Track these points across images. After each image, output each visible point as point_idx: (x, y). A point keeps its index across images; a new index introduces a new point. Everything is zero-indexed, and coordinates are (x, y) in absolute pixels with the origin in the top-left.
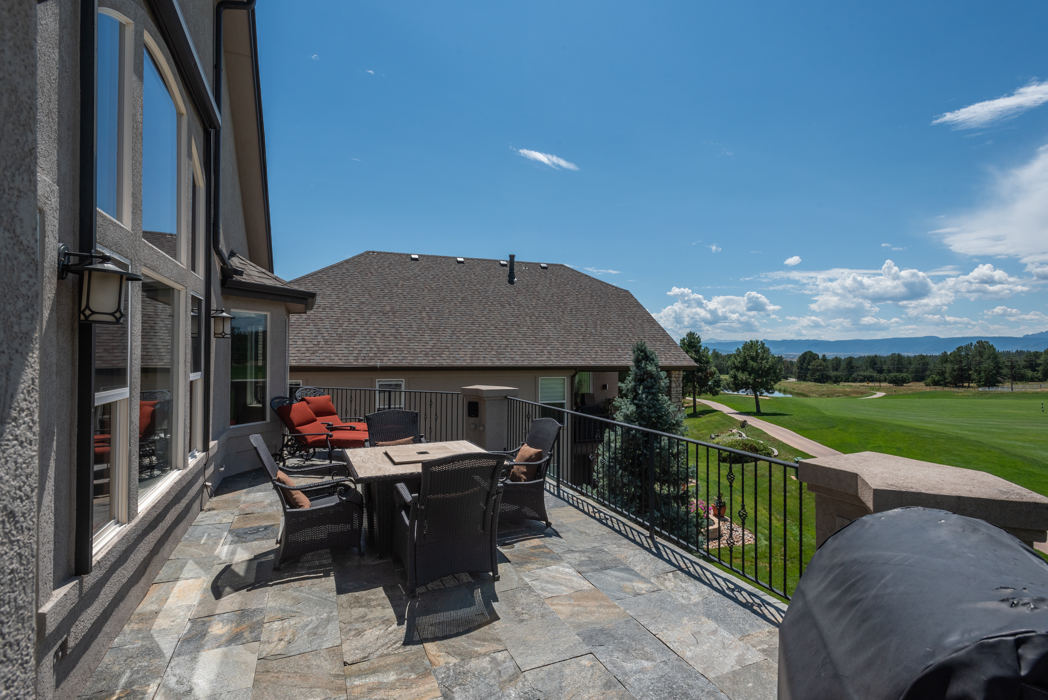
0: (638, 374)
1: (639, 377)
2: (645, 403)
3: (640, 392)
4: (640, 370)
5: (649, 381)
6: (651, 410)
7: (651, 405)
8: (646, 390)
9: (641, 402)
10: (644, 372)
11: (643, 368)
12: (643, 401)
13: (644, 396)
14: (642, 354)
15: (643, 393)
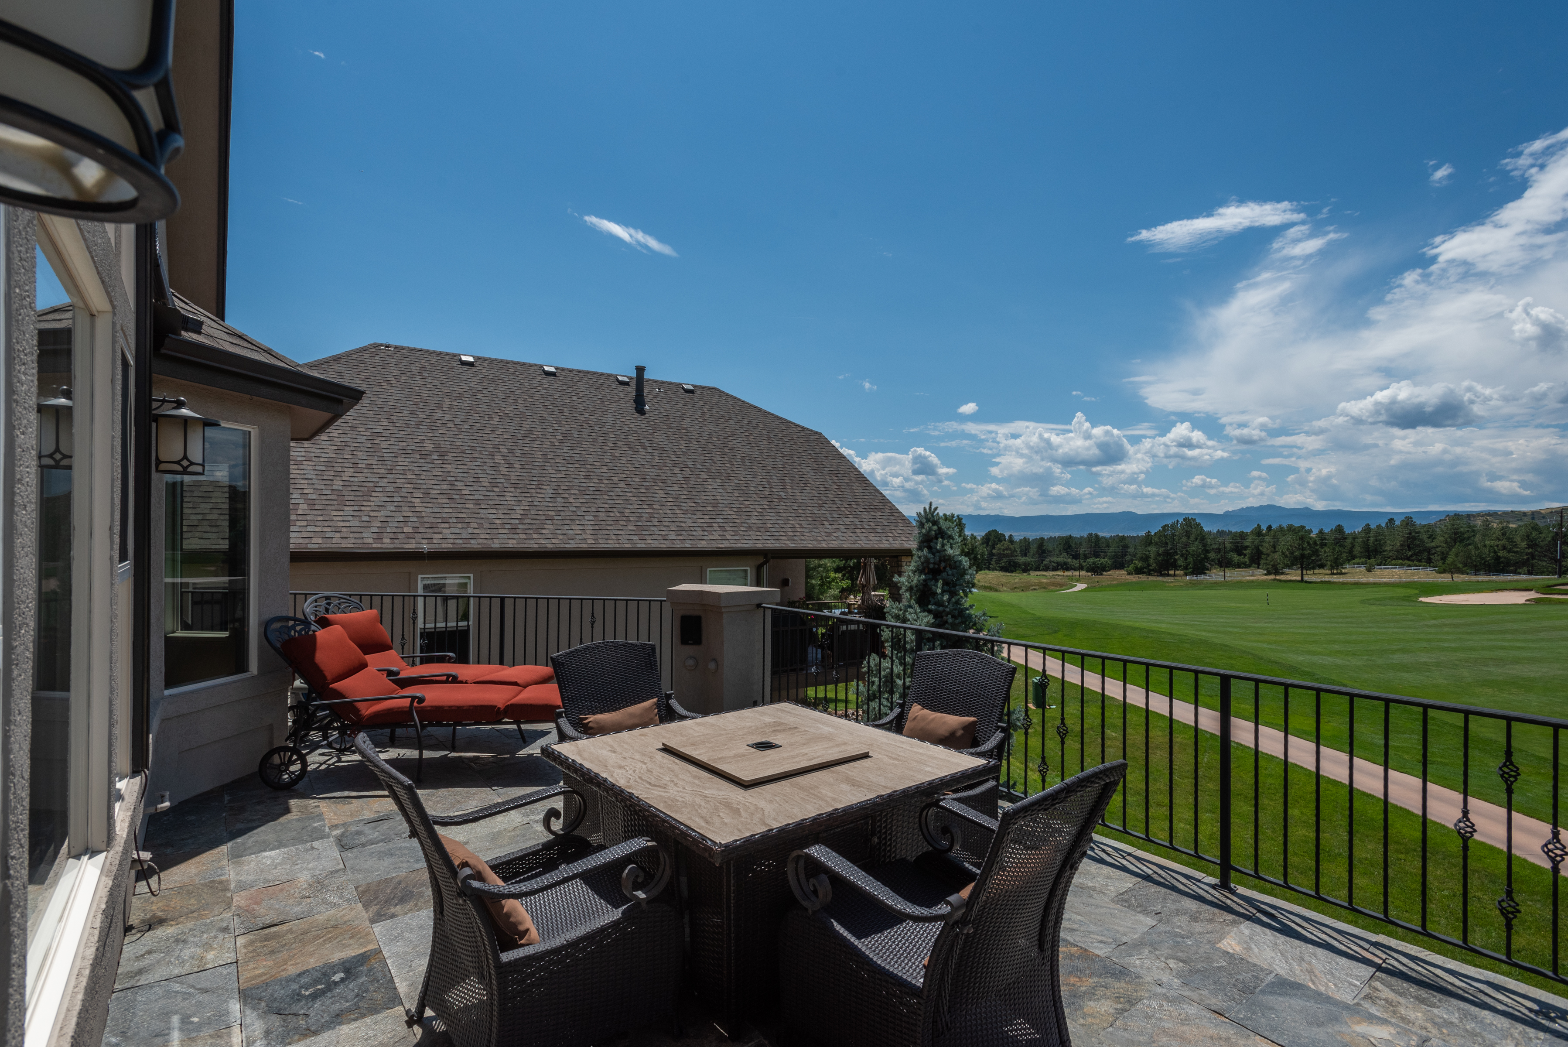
0: (932, 561)
1: (931, 566)
2: (948, 610)
3: (939, 591)
4: (933, 554)
5: (950, 572)
6: (957, 621)
7: (956, 612)
8: (946, 588)
9: (941, 609)
10: (940, 557)
11: (939, 551)
12: (943, 605)
13: (946, 597)
14: (935, 528)
15: (943, 591)
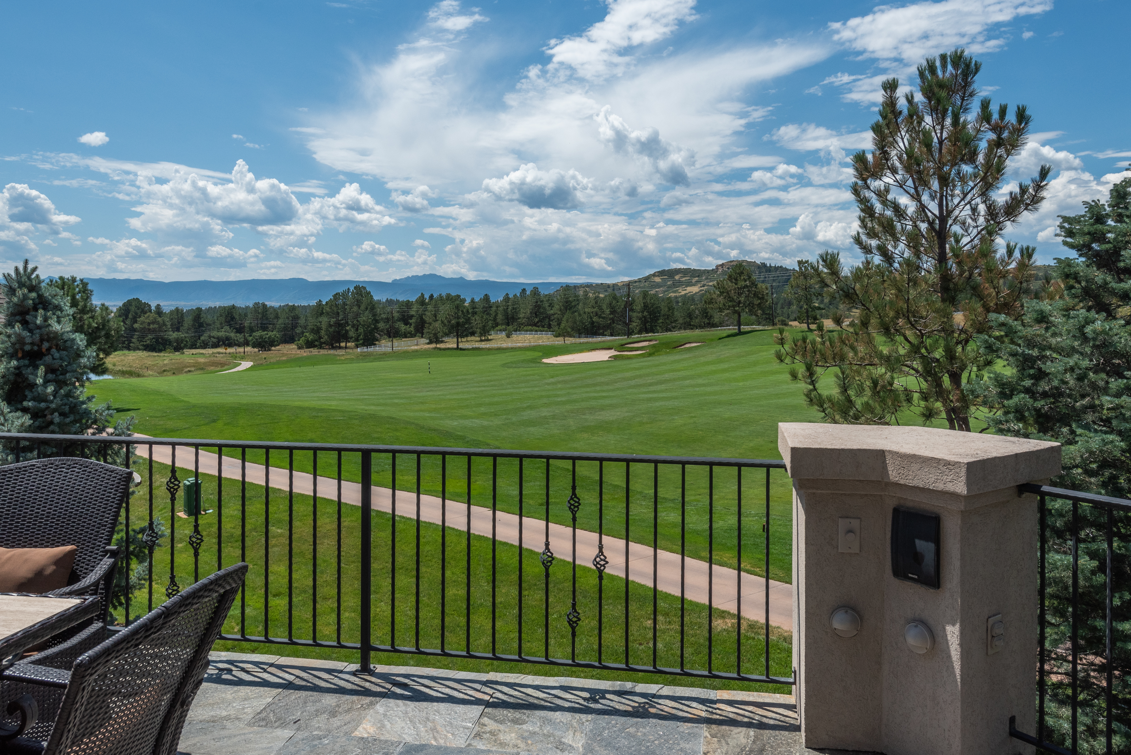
0: (28, 340)
1: (27, 348)
2: (53, 406)
3: (40, 381)
4: (30, 331)
5: (57, 355)
6: (68, 420)
7: (67, 409)
8: (50, 376)
9: (43, 405)
10: (41, 335)
11: (39, 327)
12: (46, 401)
13: (50, 389)
14: (34, 295)
15: (46, 382)
